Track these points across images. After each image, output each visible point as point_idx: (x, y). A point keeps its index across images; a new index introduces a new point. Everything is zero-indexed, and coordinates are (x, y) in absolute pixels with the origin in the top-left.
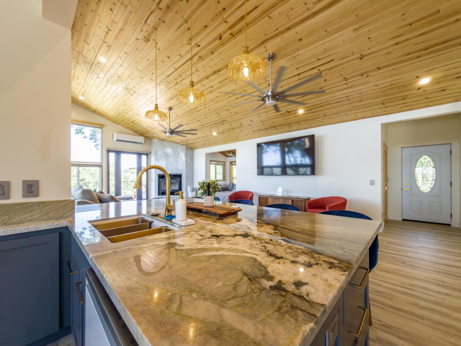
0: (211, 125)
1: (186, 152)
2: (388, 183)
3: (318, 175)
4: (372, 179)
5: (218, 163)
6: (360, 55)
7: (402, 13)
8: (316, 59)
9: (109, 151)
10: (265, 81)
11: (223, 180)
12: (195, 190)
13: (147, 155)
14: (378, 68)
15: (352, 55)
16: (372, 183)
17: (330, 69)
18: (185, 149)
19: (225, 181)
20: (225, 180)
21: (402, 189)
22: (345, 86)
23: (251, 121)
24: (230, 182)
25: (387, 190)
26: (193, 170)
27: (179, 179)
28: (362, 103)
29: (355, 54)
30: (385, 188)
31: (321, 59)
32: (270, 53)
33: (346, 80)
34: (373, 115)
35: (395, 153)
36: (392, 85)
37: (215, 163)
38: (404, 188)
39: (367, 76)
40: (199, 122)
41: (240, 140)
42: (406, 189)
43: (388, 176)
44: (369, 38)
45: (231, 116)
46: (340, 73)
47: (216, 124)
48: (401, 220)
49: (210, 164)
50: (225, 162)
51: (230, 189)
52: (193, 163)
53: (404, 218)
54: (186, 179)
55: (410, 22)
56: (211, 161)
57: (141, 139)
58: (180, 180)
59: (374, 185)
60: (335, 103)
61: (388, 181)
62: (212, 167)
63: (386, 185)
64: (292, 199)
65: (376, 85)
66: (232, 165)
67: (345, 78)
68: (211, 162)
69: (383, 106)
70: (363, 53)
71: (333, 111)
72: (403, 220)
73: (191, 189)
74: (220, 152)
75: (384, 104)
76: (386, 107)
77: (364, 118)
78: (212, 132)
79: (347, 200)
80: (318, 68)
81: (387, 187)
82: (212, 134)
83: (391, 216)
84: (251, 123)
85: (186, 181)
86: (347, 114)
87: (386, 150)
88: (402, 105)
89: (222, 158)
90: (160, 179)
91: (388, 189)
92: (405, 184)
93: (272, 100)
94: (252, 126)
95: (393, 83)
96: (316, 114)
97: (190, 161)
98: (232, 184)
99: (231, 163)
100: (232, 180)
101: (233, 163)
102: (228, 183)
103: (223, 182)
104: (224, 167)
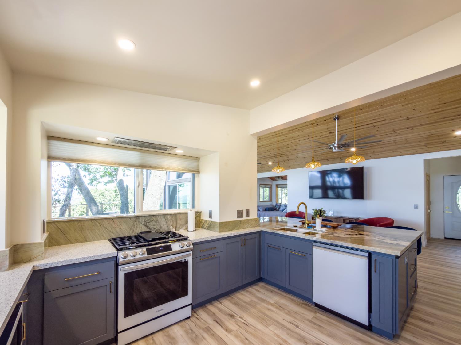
0: (270, 157)
2: (431, 206)
3: (367, 199)
4: (416, 204)
5: (266, 185)
6: (407, 118)
7: (439, 98)
8: (372, 119)
10: (327, 130)
11: (269, 201)
14: (421, 125)
15: (400, 118)
16: (416, 207)
17: (382, 125)
19: (271, 201)
20: (271, 200)
21: (444, 212)
22: (393, 135)
23: (307, 155)
24: (276, 203)
25: (429, 213)
28: (407, 145)
29: (403, 117)
30: (428, 211)
31: (375, 119)
32: (336, 116)
33: (395, 131)
34: (417, 153)
35: (437, 181)
36: (432, 134)
37: (263, 186)
38: (446, 211)
39: (412, 129)
40: (260, 155)
41: (292, 168)
42: (448, 212)
43: (431, 199)
44: (414, 110)
45: (290, 151)
46: (391, 127)
47: (273, 157)
48: (443, 238)
50: (271, 185)
51: (277, 209)
53: (446, 237)
55: (445, 102)
56: (260, 184)
59: (418, 208)
60: (383, 145)
61: (430, 204)
62: (261, 189)
63: (429, 208)
64: (344, 219)
65: (419, 134)
66: (278, 187)
67: (393, 130)
68: (261, 186)
69: (425, 147)
70: (409, 117)
71: (382, 149)
72: (445, 238)
74: (269, 178)
75: (426, 146)
76: (428, 148)
77: (409, 154)
78: (268, 162)
79: (394, 220)
80: (373, 124)
81: (430, 210)
82: (268, 164)
83: (434, 235)
84: (306, 156)
86: (393, 152)
87: (429, 180)
88: (441, 147)
89: (269, 182)
91: (430, 211)
92: (447, 208)
93: (337, 149)
94: (306, 158)
95: (433, 133)
96: (366, 151)
98: (278, 205)
99: (277, 186)
100: (278, 201)
101: (278, 186)
102: (274, 204)
103: (269, 203)
104: (271, 189)
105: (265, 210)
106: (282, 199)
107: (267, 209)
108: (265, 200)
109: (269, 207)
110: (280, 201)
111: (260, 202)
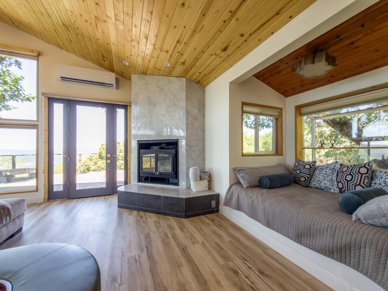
1: (186, 91)
5: (263, 109)
9: (51, 100)
11: (274, 152)
12: (207, 177)
13: (126, 107)
18: (185, 84)
19: (282, 155)
20: (280, 152)
24: (298, 161)
26: (203, 131)
27: (174, 151)
37: (256, 110)
49: (243, 112)
50: (281, 109)
51: (303, 179)
52: (204, 115)
54: (187, 150)
56: (244, 104)
57: (110, 78)
58: (175, 153)
66: (302, 115)
68: (246, 109)
73: (195, 175)
85: (187, 156)
90: (141, 150)
97: (197, 111)
99: (299, 110)
100: (302, 154)
101: (304, 110)
102: (290, 161)
103: (274, 160)
104: (279, 120)
105: (257, 183)
106: (314, 149)
107: (267, 181)
108: (261, 149)
109: (272, 172)
110: (308, 156)
111: (243, 155)
